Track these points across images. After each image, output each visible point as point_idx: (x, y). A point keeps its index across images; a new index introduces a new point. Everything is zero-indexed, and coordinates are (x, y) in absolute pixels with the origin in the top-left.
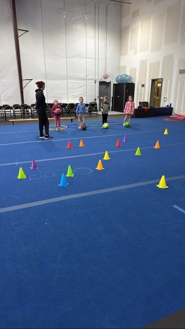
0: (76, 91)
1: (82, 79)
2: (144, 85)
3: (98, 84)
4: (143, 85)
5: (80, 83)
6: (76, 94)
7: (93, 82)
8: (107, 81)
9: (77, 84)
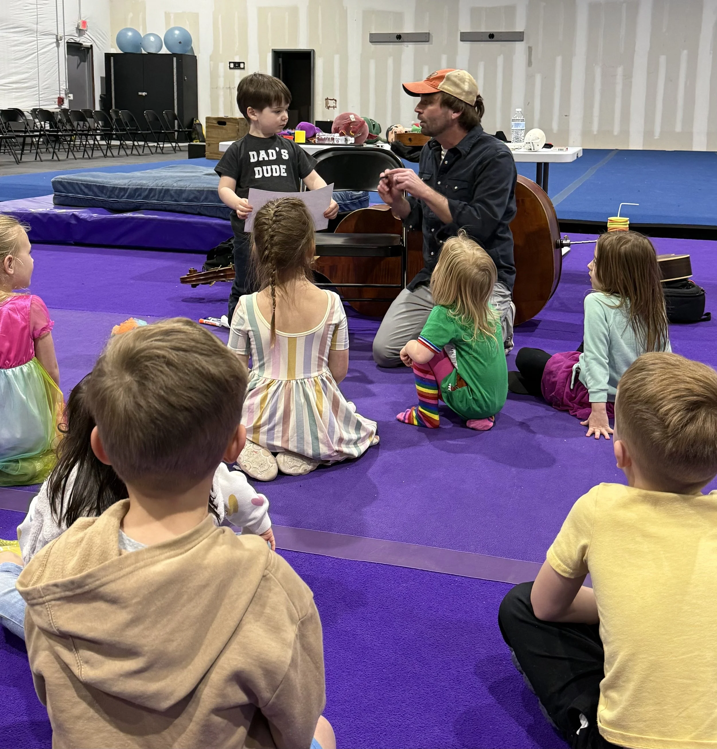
0: (14, 70)
1: (28, 31)
2: (239, 63)
3: (63, 49)
4: (235, 63)
5: (22, 43)
6: (14, 78)
7: (53, 43)
8: (84, 44)
9: (15, 46)
